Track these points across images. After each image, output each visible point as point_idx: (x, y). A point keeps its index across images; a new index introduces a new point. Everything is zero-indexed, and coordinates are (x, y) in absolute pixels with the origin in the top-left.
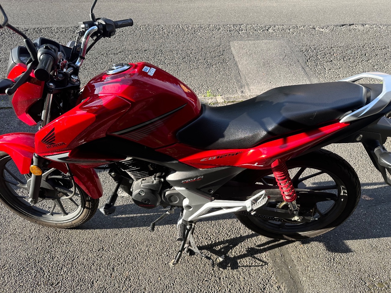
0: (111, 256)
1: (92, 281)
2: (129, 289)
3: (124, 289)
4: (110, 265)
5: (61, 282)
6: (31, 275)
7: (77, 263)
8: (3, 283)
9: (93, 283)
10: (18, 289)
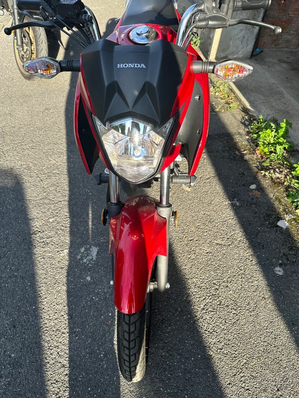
0: (178, 246)
1: (206, 254)
2: (207, 224)
3: (208, 228)
4: (188, 244)
5: (212, 282)
6: (212, 317)
7: (190, 273)
8: (227, 345)
9: (208, 253)
10: (230, 323)
